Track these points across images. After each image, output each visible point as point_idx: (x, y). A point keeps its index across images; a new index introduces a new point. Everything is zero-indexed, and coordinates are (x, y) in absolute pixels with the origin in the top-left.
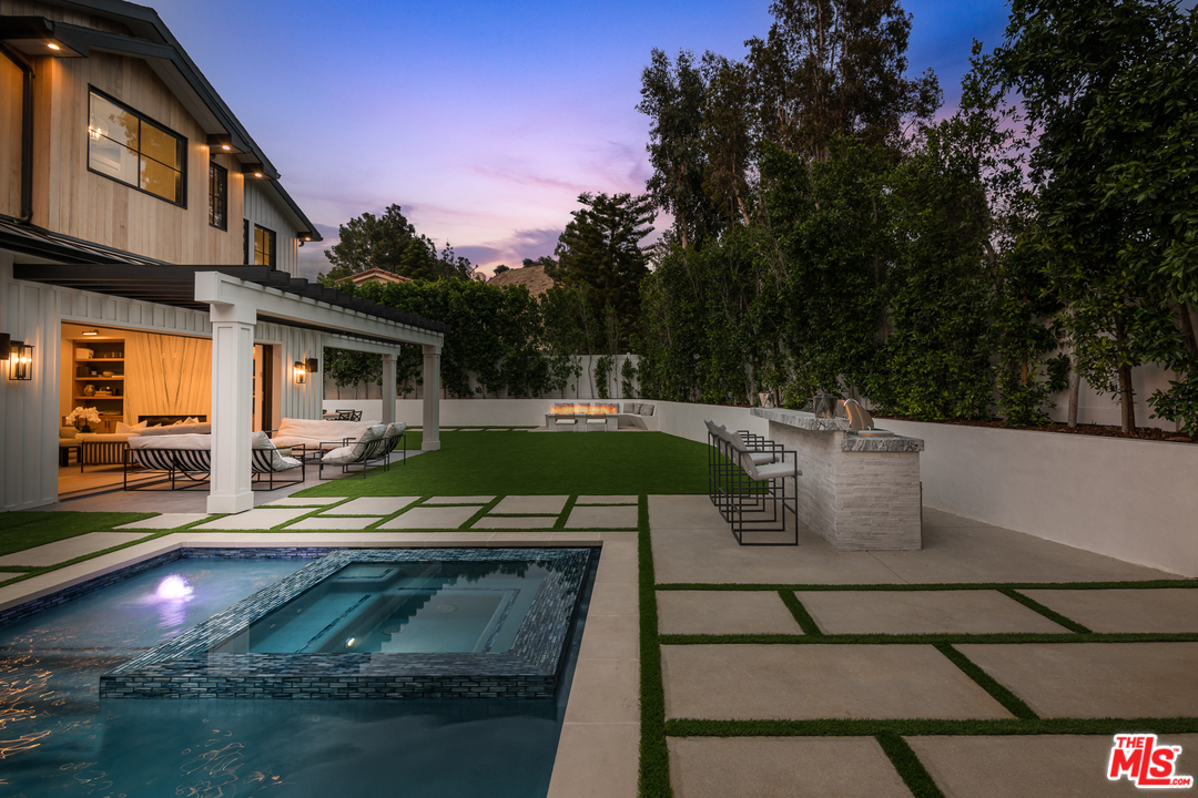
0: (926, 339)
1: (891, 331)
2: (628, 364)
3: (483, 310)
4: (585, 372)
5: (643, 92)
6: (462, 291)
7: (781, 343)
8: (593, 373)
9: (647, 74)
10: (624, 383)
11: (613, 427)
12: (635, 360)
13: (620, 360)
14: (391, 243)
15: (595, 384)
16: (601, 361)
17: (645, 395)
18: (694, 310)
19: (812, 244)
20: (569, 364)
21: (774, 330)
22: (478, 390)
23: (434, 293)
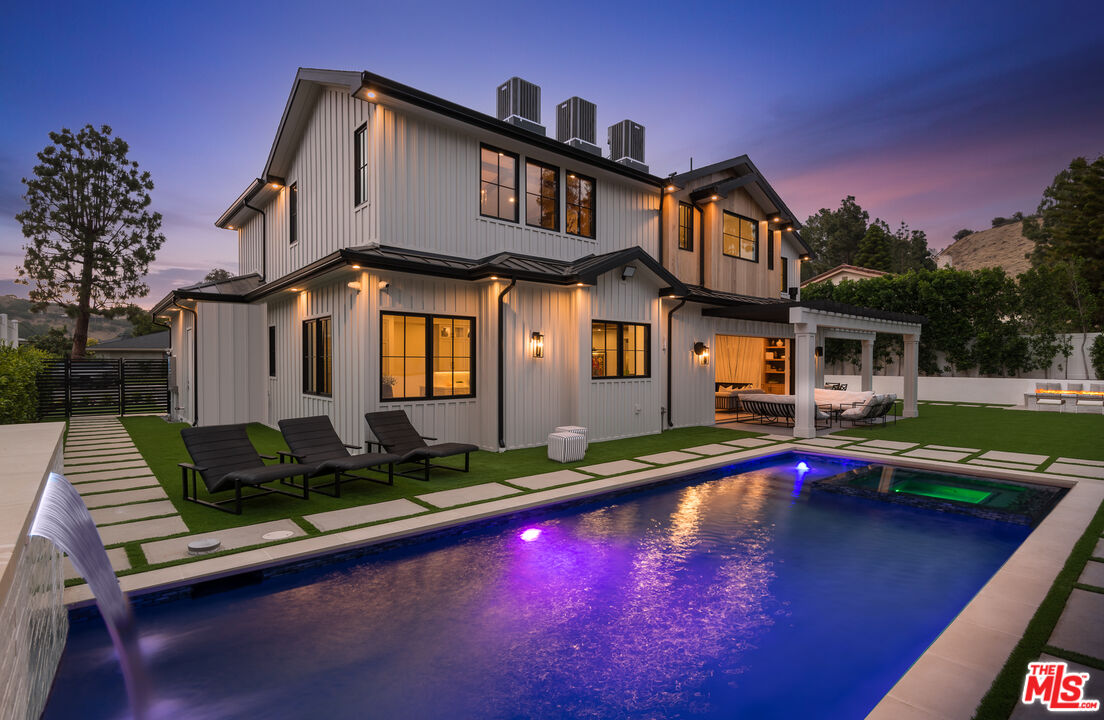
3: (953, 295)
4: (1076, 352)
6: (931, 281)
8: (1088, 353)
14: (846, 232)
15: (1091, 364)
16: (1099, 338)
20: (1055, 343)
22: (947, 369)
23: (903, 285)
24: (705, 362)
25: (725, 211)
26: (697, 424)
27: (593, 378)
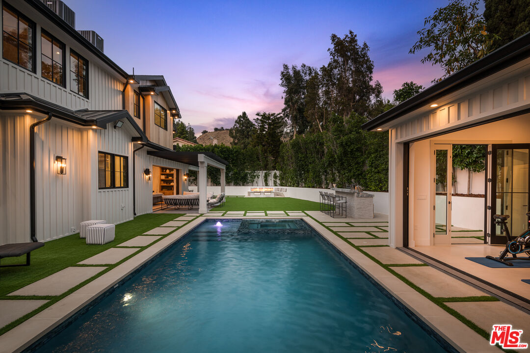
0: (376, 170)
1: (367, 168)
2: (275, 174)
4: (260, 177)
5: (281, 79)
7: (334, 169)
8: (263, 177)
9: (282, 73)
10: (274, 181)
11: (272, 196)
12: (278, 173)
13: (273, 173)
15: (264, 181)
16: (265, 173)
17: (281, 185)
18: (304, 157)
19: (346, 144)
20: (255, 174)
21: (332, 165)
24: (149, 179)
25: (155, 102)
26: (145, 213)
27: (99, 189)
